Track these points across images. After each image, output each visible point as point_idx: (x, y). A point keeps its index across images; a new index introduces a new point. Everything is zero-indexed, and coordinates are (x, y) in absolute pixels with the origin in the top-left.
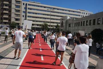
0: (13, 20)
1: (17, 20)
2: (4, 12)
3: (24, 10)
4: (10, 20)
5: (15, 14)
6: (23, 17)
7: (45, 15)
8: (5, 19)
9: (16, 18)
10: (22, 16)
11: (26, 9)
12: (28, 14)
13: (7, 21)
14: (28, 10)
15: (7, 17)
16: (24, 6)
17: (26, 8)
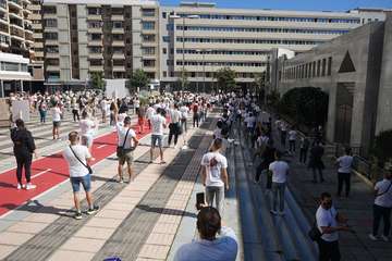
0: (137, 65)
1: (147, 63)
2: (115, 44)
3: (166, 34)
4: (129, 66)
5: (142, 48)
6: (165, 52)
7: (230, 40)
8: (118, 63)
9: (146, 57)
10: (161, 51)
11: (173, 29)
12: (178, 45)
13: (122, 69)
14: (178, 33)
15: (122, 57)
16: (166, 21)
17: (170, 27)
